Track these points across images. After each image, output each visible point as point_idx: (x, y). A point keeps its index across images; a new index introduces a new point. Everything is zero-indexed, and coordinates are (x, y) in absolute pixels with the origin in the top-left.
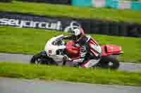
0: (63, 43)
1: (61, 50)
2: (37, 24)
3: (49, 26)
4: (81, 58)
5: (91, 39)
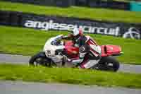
0: (62, 43)
1: (60, 50)
2: (96, 30)
3: (108, 31)
4: (81, 58)
5: (90, 39)
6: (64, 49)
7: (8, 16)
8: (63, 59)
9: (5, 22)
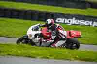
6: (41, 33)
7: (44, 15)
8: (40, 40)
9: (42, 19)
